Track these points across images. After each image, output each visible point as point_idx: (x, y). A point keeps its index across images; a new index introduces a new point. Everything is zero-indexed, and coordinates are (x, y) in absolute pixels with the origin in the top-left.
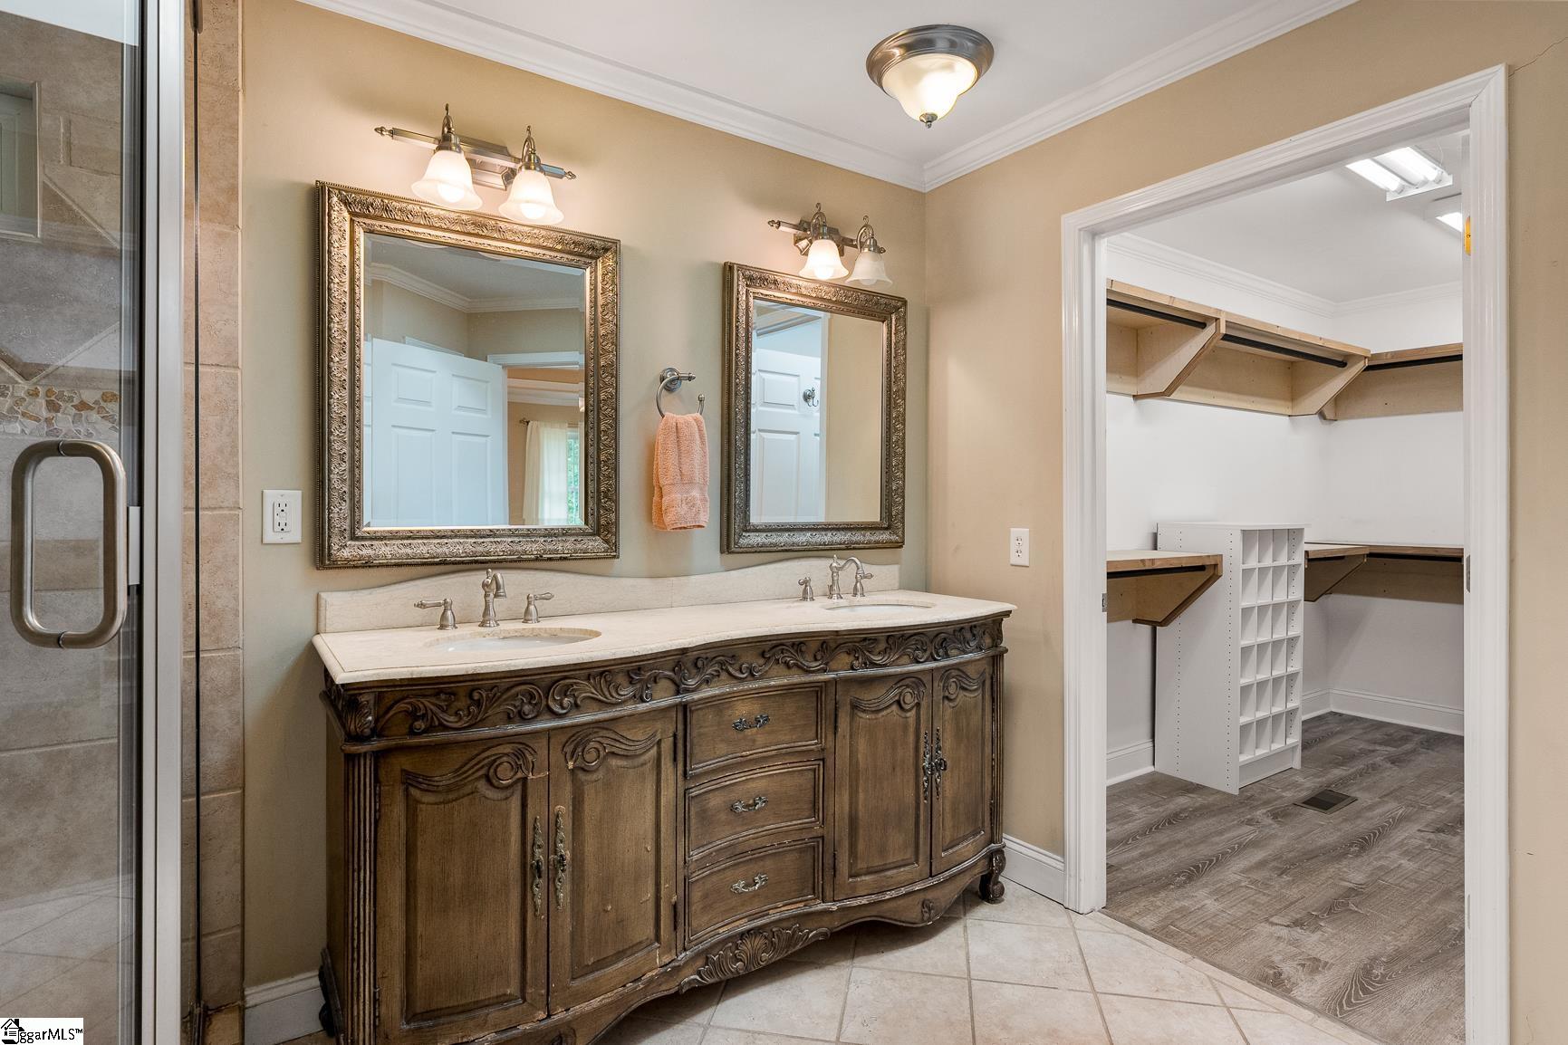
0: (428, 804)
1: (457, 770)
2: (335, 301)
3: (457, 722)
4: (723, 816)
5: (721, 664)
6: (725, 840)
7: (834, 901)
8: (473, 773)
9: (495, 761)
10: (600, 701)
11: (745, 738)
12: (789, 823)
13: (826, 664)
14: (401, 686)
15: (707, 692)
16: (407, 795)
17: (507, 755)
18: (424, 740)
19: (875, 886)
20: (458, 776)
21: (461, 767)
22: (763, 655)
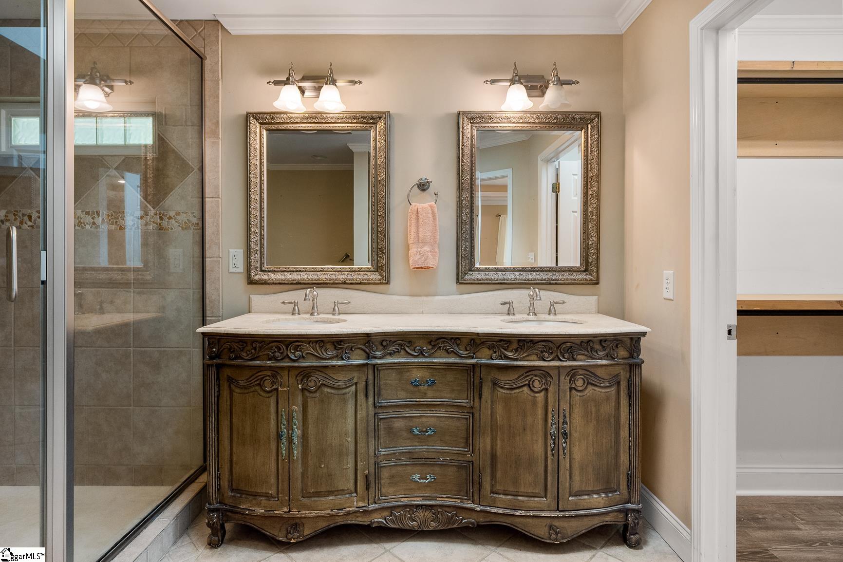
0: (237, 393)
1: (247, 379)
2: (252, 165)
3: (246, 356)
4: (405, 434)
5: (401, 345)
6: (405, 448)
7: (479, 505)
8: (254, 382)
9: (264, 377)
10: (316, 356)
11: (419, 391)
12: (450, 448)
13: (474, 354)
14: (224, 336)
15: (389, 360)
16: (230, 387)
17: (269, 376)
18: (232, 362)
19: (510, 504)
20: (249, 382)
21: (249, 378)
22: (430, 343)
